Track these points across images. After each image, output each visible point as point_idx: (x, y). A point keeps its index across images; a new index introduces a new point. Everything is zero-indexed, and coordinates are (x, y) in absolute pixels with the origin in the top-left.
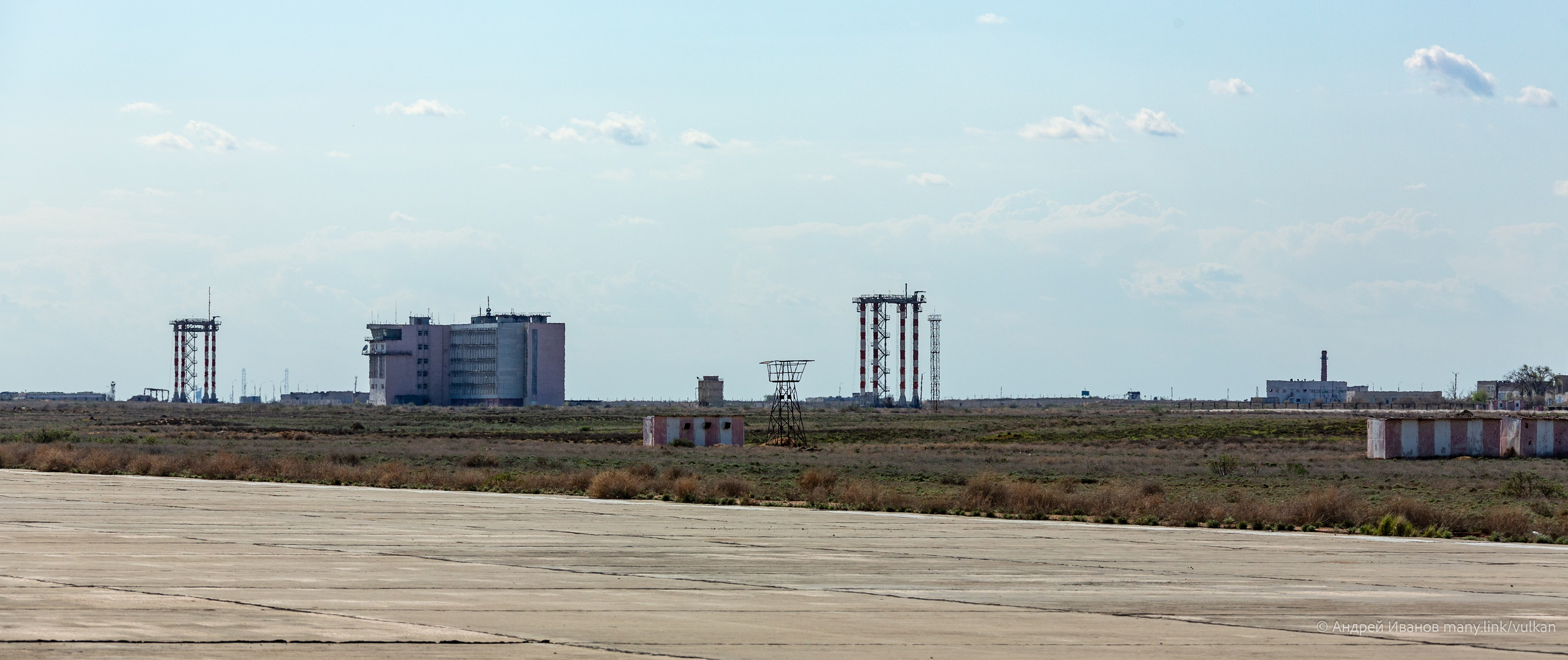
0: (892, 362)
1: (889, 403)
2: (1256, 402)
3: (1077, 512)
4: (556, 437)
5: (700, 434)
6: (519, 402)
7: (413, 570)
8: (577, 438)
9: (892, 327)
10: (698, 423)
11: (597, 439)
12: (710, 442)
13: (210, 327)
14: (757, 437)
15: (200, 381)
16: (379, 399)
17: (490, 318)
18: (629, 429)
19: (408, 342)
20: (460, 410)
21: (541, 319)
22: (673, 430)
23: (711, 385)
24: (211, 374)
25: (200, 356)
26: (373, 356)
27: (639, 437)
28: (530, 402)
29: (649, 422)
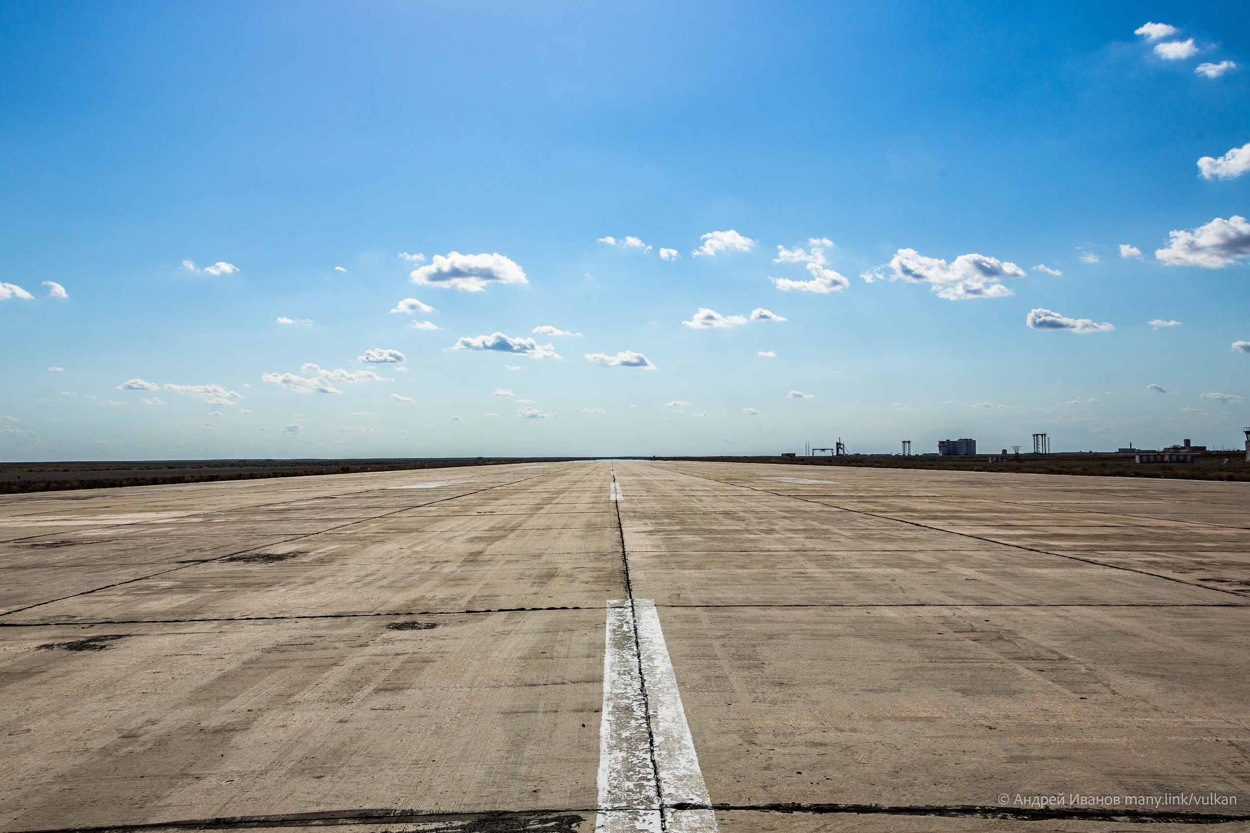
0: (1040, 446)
1: (1040, 453)
2: (1116, 453)
3: (1067, 473)
4: (973, 461)
5: (1000, 460)
6: (967, 455)
7: (934, 484)
8: (976, 461)
9: (1040, 440)
10: (999, 458)
11: (980, 461)
12: (1002, 461)
13: (909, 442)
14: (1011, 460)
15: (907, 452)
16: (941, 455)
17: (961, 440)
18: (987, 459)
19: (946, 444)
20: (956, 456)
21: (971, 440)
22: (995, 459)
23: (1004, 451)
24: (909, 450)
25: (907, 447)
26: (939, 447)
27: (988, 461)
28: (969, 454)
29: (990, 458)
